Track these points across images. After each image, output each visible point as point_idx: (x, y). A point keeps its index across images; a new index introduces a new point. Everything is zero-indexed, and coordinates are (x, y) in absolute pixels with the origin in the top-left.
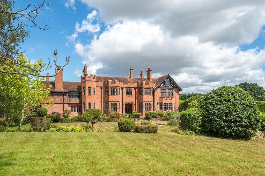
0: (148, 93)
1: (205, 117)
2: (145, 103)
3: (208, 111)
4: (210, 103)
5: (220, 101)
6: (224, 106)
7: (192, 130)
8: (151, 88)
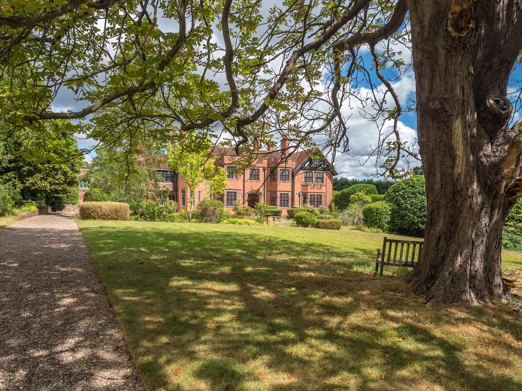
0: (284, 178)
1: (394, 212)
2: (281, 194)
3: (398, 205)
4: (401, 195)
5: (413, 194)
6: (418, 200)
7: (379, 227)
8: (291, 170)
